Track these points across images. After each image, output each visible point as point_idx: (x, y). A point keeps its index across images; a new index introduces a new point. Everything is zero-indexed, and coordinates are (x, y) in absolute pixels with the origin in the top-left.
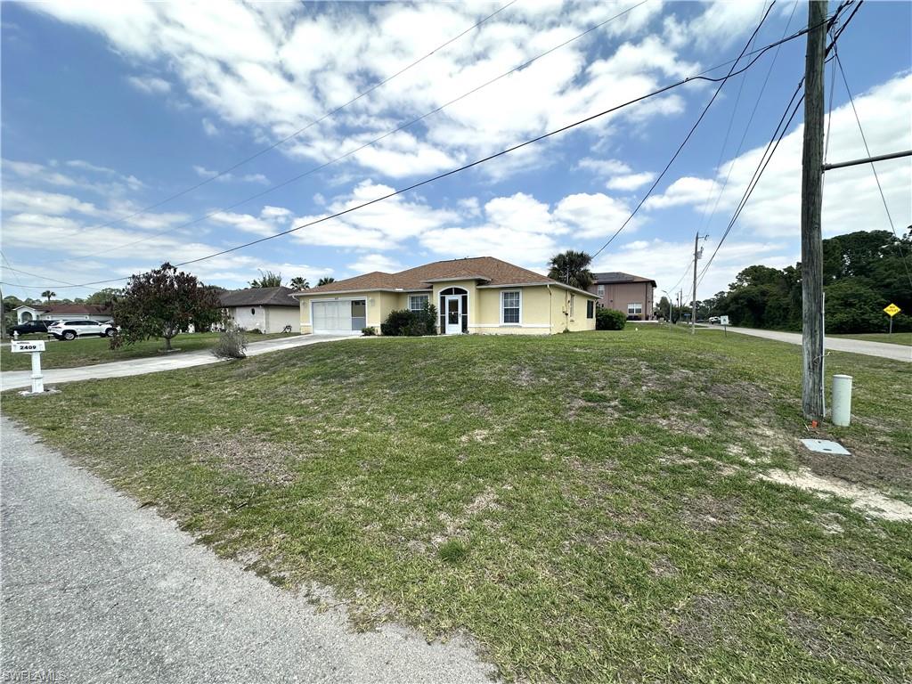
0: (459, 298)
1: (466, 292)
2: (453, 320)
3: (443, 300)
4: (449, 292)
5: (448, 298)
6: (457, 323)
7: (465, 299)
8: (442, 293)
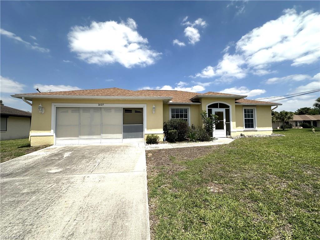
0: (223, 110)
1: (228, 107)
2: (220, 127)
3: (210, 111)
4: (215, 106)
5: (214, 110)
6: (223, 128)
7: (228, 112)
8: (209, 107)
